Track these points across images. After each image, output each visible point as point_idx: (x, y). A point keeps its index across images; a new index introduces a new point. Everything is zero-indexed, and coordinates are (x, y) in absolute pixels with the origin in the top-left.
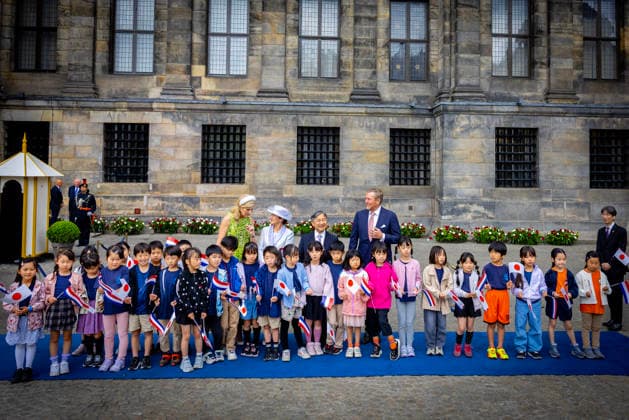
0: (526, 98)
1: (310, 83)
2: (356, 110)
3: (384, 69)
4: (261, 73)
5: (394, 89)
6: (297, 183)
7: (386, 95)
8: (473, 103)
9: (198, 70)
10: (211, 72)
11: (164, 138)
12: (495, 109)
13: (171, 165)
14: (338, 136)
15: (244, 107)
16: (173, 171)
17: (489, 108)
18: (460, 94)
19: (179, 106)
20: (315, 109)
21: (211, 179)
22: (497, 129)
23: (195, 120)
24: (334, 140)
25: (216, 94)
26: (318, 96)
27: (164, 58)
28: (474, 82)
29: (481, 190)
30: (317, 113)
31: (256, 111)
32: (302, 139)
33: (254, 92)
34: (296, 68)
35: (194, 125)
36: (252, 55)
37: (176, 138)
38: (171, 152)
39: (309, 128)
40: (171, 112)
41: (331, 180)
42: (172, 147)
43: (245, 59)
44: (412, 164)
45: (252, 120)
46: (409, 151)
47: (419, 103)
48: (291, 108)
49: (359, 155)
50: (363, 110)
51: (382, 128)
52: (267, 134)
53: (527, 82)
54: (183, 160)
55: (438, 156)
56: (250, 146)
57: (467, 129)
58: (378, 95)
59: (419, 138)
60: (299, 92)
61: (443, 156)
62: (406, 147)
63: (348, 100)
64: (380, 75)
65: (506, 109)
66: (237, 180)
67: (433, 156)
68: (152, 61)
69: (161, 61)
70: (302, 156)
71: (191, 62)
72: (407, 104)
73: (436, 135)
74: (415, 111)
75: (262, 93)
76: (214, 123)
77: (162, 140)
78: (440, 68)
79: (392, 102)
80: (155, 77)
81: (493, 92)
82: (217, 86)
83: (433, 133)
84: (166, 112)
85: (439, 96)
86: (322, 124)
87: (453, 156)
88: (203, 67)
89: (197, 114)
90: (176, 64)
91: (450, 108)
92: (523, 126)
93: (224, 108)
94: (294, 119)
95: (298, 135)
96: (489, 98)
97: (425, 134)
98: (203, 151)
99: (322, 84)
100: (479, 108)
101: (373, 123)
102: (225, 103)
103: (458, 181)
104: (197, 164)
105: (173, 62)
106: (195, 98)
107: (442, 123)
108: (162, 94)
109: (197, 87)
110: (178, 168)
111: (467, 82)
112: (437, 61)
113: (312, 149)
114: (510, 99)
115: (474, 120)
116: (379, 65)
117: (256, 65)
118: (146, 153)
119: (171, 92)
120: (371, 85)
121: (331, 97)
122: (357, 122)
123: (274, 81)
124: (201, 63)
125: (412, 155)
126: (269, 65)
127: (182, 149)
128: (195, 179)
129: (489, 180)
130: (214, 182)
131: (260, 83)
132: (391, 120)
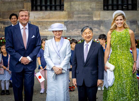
6: (104, 9)
21: (39, 8)
41: (130, 7)
66: (58, 8)
130: (41, 10)
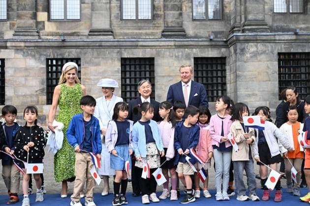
0: (301, 29)
1: (129, 24)
2: (167, 43)
3: (188, 11)
4: (92, 16)
5: (196, 26)
7: (190, 31)
8: (259, 34)
9: (42, 16)
10: (52, 18)
11: (16, 70)
12: (277, 38)
13: (22, 91)
14: (153, 65)
15: (78, 44)
16: (25, 96)
17: (272, 38)
18: (249, 27)
19: (28, 44)
20: (134, 44)
22: (279, 54)
23: (41, 55)
24: (150, 68)
25: (57, 34)
26: (137, 34)
27: (15, 8)
28: (260, 17)
29: (268, 102)
30: (136, 46)
31: (89, 46)
32: (125, 68)
33: (86, 32)
34: (119, 12)
35: (39, 59)
36: (84, 3)
37: (26, 69)
38: (22, 80)
39: (130, 59)
40: (21, 50)
42: (23, 76)
43: (79, 7)
44: (212, 85)
45: (85, 54)
46: (209, 75)
47: (216, 37)
48: (116, 44)
49: (170, 79)
50: (172, 43)
51: (187, 57)
52: (98, 64)
53: (301, 17)
54: (32, 86)
55: (232, 77)
56: (85, 74)
57: (255, 55)
58: (184, 31)
59: (217, 64)
60: (122, 31)
61: (237, 77)
62: (207, 72)
63: (160, 36)
64: (185, 16)
65: (286, 37)
67: (228, 78)
68: (6, 10)
69: (13, 10)
70: (125, 82)
71: (37, 10)
72: (206, 38)
73: (230, 61)
74: (213, 43)
75: (93, 32)
76: (56, 57)
77: (15, 71)
78: (232, 8)
79: (196, 37)
80: (8, 22)
81: (275, 25)
82: (57, 28)
83: (227, 60)
84: (18, 49)
85: (232, 30)
86: (141, 56)
87: (245, 76)
88: (46, 14)
89: (42, 50)
90: (25, 12)
91: (242, 38)
92: (300, 51)
93: (63, 45)
94: (118, 52)
95: (122, 65)
96: (272, 29)
97: (222, 61)
98: (48, 79)
99: (139, 24)
100: (264, 38)
101: (180, 54)
102: (64, 41)
103: (249, 96)
104: (43, 89)
105: (22, 10)
106: (40, 38)
107: (235, 51)
108: (14, 35)
109: (41, 29)
110: (28, 93)
111: (254, 17)
112: (229, 3)
113: (133, 76)
114: (289, 30)
115: (261, 47)
116: (184, 8)
117: (87, 11)
118: (3, 81)
119: (21, 34)
120: (178, 23)
121: (147, 34)
122: (168, 53)
123: (102, 23)
124: (44, 10)
125: (212, 78)
126: (98, 10)
127: (31, 78)
128: (42, 101)
129: (274, 94)
131: (91, 24)
132: (194, 50)
